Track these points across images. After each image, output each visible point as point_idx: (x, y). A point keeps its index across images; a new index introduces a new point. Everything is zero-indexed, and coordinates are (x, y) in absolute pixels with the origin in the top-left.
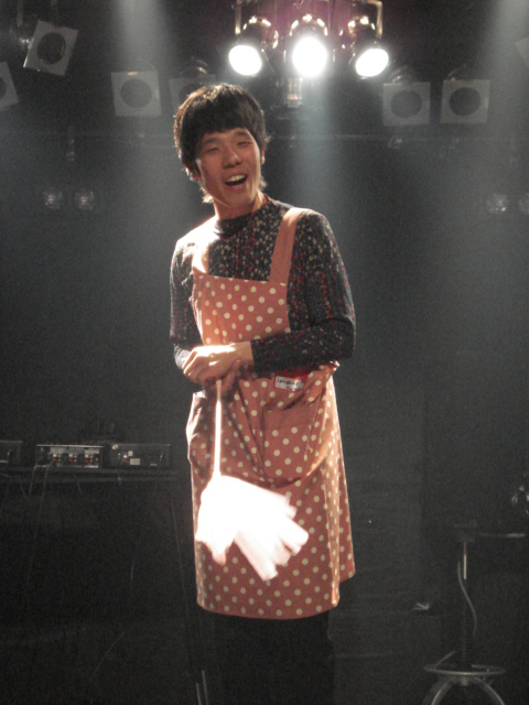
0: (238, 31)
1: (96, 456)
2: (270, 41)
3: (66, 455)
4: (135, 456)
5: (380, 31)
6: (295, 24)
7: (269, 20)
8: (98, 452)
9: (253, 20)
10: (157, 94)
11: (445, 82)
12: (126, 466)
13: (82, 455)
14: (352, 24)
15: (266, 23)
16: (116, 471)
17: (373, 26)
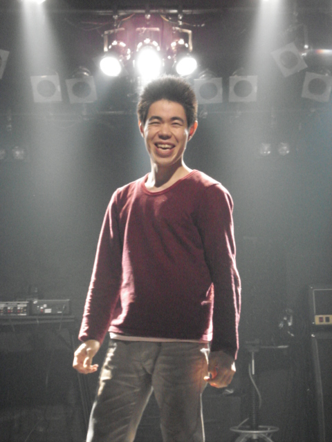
0: (106, 49)
1: (24, 308)
2: (125, 55)
3: (6, 308)
4: (48, 307)
5: (191, 48)
6: (140, 44)
7: (124, 42)
8: (25, 306)
9: (115, 43)
10: (59, 88)
11: (231, 77)
12: (42, 314)
13: (15, 308)
14: (173, 44)
15: (122, 44)
16: (35, 317)
17: (187, 45)
